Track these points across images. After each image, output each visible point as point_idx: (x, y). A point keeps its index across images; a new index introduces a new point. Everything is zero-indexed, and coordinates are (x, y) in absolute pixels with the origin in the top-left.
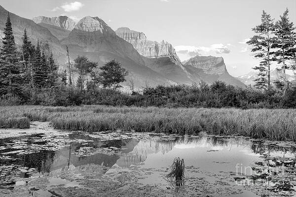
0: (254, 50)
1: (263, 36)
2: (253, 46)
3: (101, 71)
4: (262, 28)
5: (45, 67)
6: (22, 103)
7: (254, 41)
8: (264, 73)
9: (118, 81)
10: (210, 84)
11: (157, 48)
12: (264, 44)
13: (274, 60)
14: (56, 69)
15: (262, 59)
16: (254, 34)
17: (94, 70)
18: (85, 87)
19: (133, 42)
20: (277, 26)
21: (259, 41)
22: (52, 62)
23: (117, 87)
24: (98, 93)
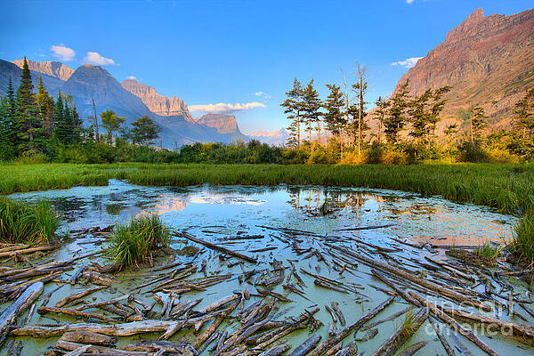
0: (286, 112)
1: (294, 100)
2: (286, 108)
3: (133, 127)
4: (293, 93)
5: (69, 121)
6: (50, 161)
7: (286, 104)
8: (295, 133)
9: (151, 138)
10: (246, 142)
11: (168, 104)
12: (295, 108)
13: (302, 121)
14: (81, 123)
15: (292, 121)
16: (287, 98)
17: (122, 125)
18: (114, 144)
19: (141, 96)
20: (305, 93)
21: (291, 104)
22: (76, 116)
23: (150, 143)
24: (131, 150)
